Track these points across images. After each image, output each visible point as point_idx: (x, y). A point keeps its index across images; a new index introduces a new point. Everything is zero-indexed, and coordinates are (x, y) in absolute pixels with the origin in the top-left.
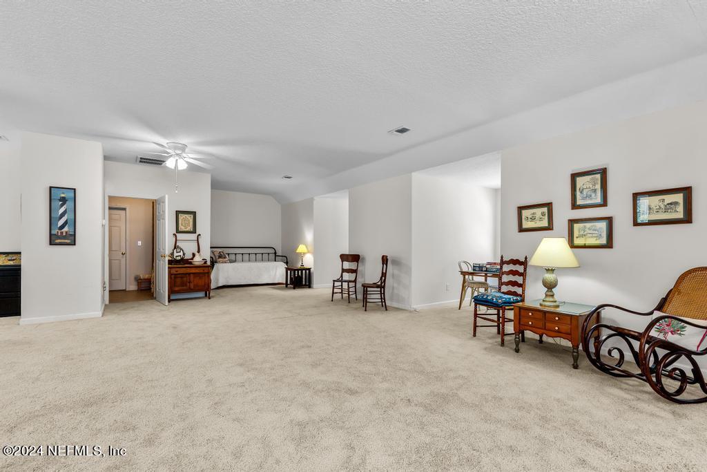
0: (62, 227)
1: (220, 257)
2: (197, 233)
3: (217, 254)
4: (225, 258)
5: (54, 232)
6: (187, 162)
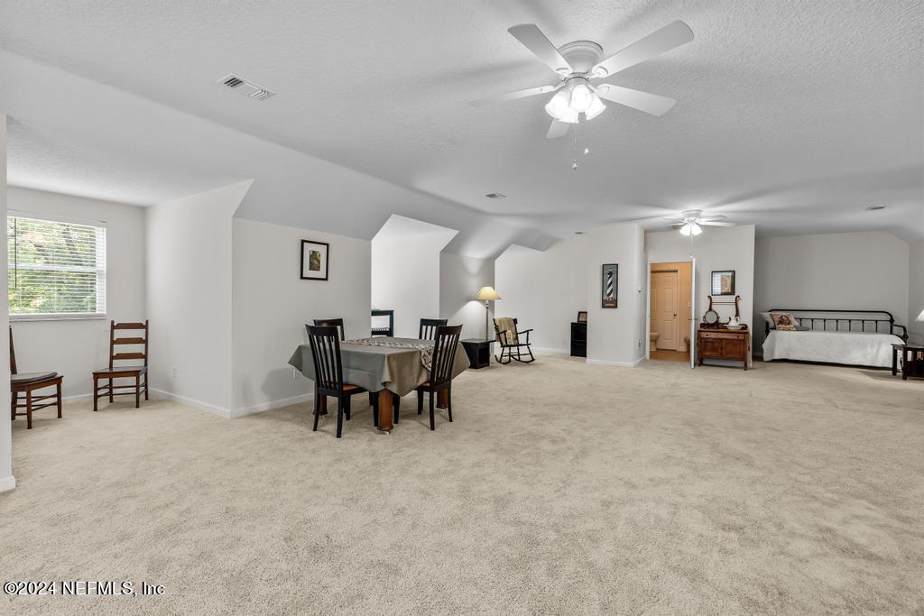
0: (610, 294)
1: (780, 322)
2: (736, 295)
3: (777, 319)
4: (789, 323)
5: (605, 298)
6: (701, 226)
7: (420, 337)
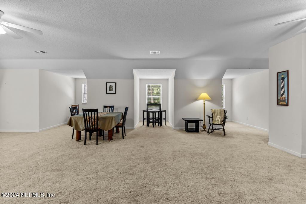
7: (104, 112)
